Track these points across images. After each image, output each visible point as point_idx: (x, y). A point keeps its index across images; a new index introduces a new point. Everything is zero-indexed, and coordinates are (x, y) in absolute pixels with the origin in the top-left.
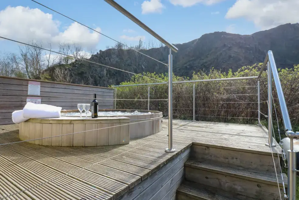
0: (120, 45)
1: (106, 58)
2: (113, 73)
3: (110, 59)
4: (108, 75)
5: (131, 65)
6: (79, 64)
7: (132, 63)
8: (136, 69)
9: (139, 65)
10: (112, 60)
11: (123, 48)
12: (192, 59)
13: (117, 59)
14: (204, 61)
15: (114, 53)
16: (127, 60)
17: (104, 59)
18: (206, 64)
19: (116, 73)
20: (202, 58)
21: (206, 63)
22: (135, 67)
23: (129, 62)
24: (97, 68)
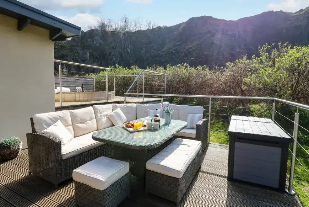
0: (103, 26)
1: (89, 40)
2: (97, 57)
3: (93, 41)
4: (92, 59)
5: (116, 48)
6: (59, 46)
7: (117, 46)
8: (121, 52)
9: (124, 47)
10: (95, 42)
11: (107, 29)
12: (178, 44)
13: (101, 41)
14: (190, 46)
15: (97, 35)
16: (111, 43)
17: (87, 41)
18: (191, 50)
19: (100, 56)
20: (188, 43)
21: (191, 48)
22: (121, 50)
23: (113, 44)
24: (79, 50)
